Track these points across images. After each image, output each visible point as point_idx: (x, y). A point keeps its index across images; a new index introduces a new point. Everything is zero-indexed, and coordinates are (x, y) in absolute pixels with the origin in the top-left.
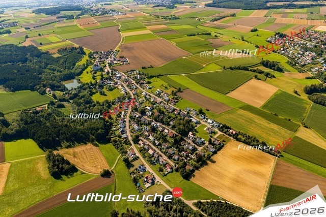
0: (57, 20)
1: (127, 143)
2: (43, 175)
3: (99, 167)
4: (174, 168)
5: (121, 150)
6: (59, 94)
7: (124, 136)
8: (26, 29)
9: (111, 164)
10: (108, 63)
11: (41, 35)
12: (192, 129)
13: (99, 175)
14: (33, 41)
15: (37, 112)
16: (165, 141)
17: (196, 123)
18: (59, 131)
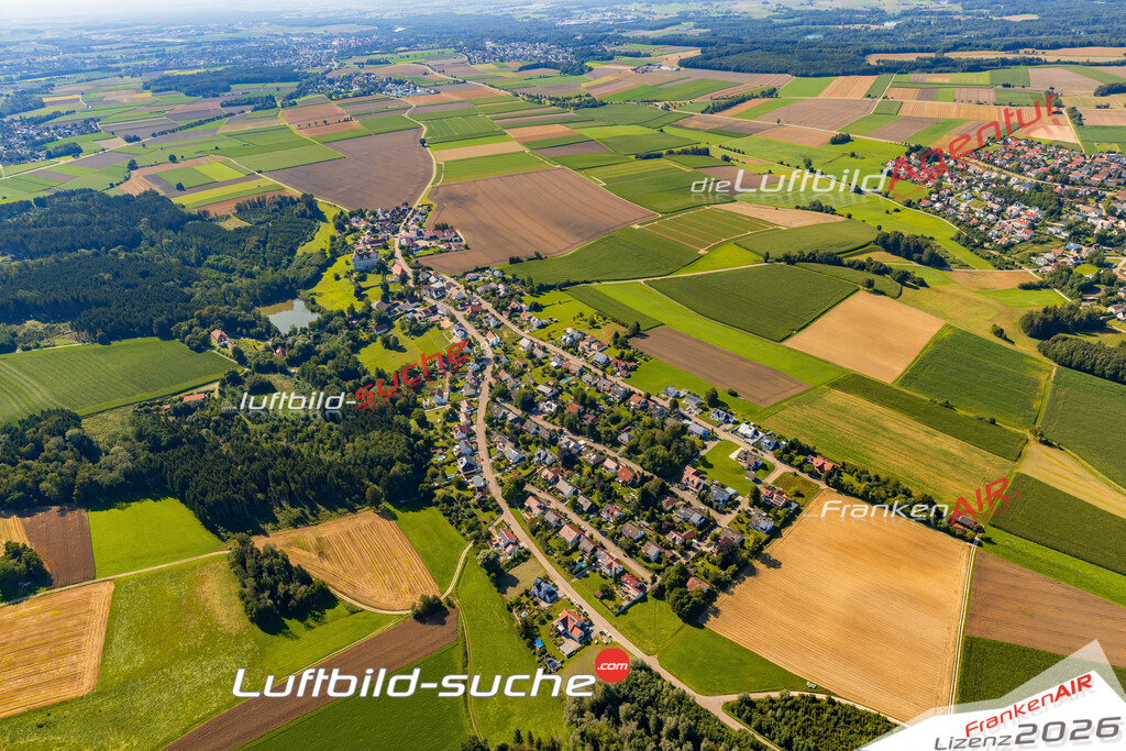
0: (225, 111)
1: (487, 505)
2: (224, 620)
3: (404, 586)
4: (649, 587)
5: (470, 529)
6: (250, 346)
7: (476, 482)
8: (129, 140)
9: (441, 577)
10: (402, 248)
11: (178, 158)
12: (692, 456)
13: (407, 616)
14: (154, 178)
15: (187, 410)
16: (610, 496)
17: (701, 438)
18: (265, 470)
